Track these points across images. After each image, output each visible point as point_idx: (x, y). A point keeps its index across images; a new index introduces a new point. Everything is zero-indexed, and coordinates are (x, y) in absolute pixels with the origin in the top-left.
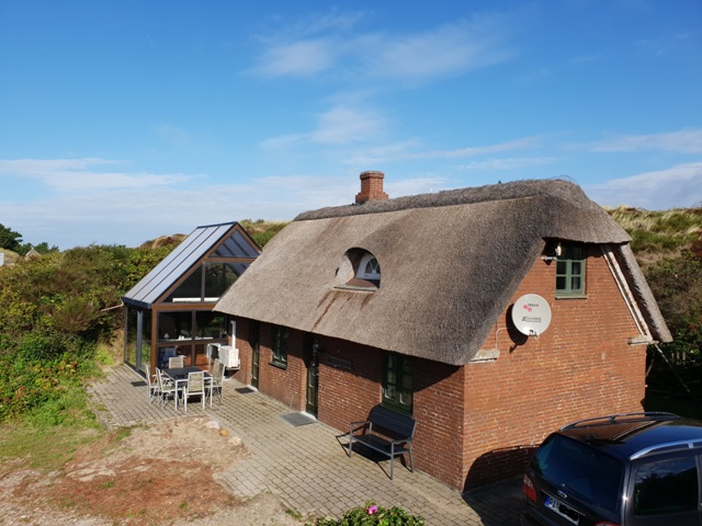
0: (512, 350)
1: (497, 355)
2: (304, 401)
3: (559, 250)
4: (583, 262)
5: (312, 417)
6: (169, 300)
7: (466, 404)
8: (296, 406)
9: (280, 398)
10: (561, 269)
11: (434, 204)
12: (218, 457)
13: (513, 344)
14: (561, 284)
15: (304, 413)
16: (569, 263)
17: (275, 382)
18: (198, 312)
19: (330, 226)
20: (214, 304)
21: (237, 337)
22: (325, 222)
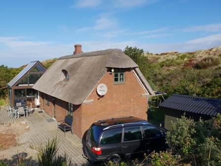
0: (98, 99)
1: (93, 101)
2: (53, 115)
3: (113, 70)
4: (124, 73)
5: (55, 119)
6: (17, 85)
7: (82, 115)
8: (52, 116)
9: (48, 114)
10: (116, 75)
11: (88, 56)
12: (20, 132)
13: (99, 98)
14: (116, 80)
15: (53, 118)
16: (119, 74)
17: (47, 109)
18: (27, 89)
19: (65, 62)
20: (32, 86)
21: (40, 96)
22: (64, 60)
